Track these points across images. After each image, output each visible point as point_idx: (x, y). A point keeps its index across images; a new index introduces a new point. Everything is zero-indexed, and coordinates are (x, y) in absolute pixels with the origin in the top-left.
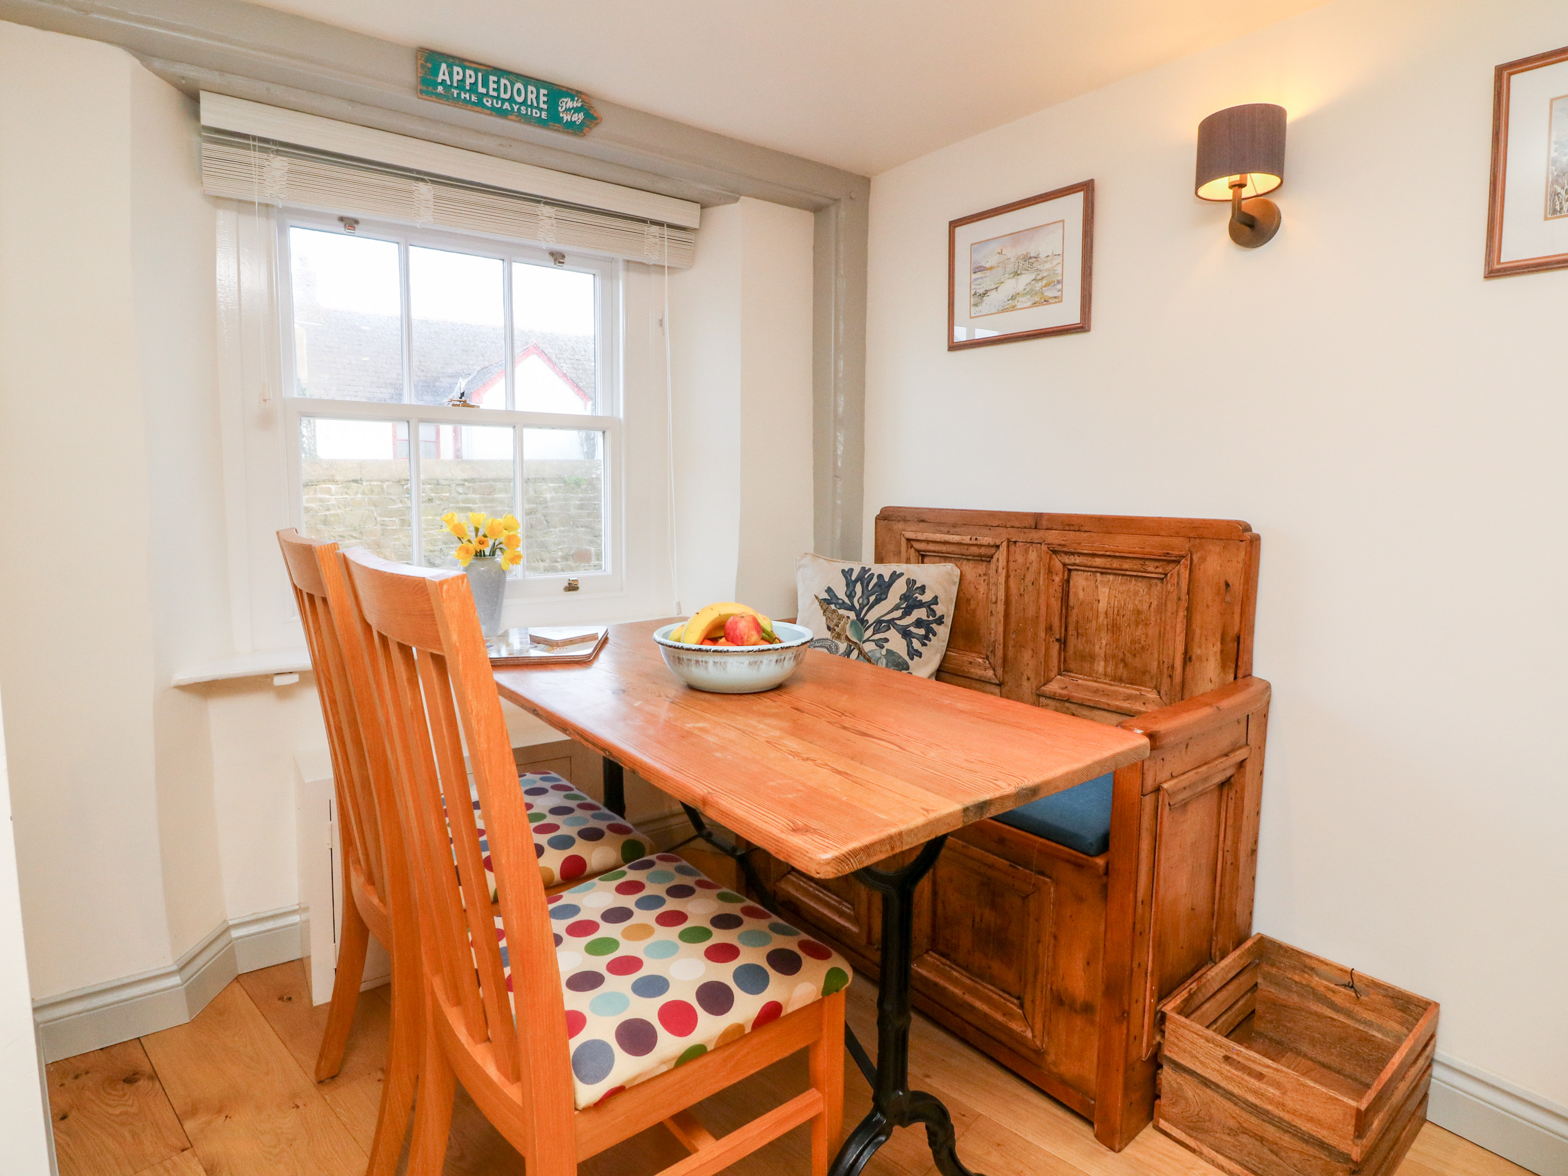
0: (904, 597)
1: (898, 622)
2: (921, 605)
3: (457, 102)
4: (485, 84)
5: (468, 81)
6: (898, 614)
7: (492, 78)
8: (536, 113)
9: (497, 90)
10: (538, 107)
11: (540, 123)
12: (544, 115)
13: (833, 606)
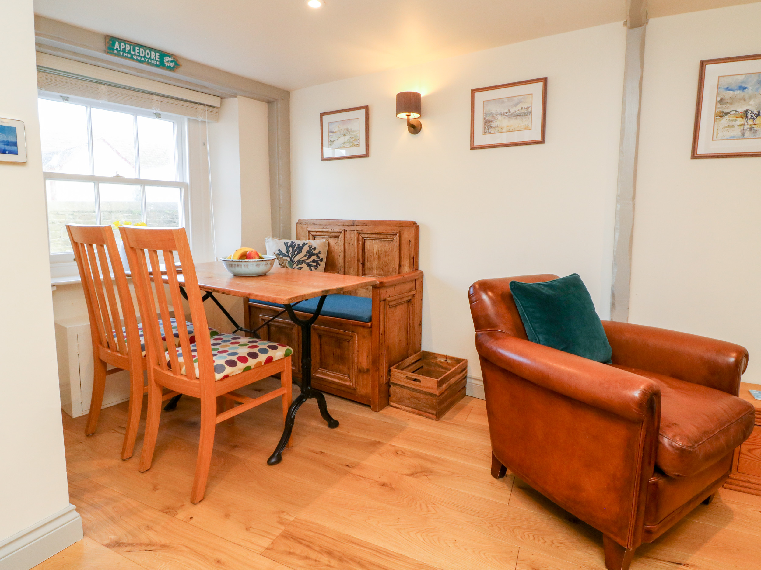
0: (308, 252)
1: (306, 261)
2: (314, 254)
3: (123, 56)
4: (134, 50)
5: (127, 49)
6: (306, 258)
7: (137, 48)
8: (155, 62)
9: (139, 53)
10: (155, 60)
11: (156, 66)
12: (158, 63)
13: (281, 256)
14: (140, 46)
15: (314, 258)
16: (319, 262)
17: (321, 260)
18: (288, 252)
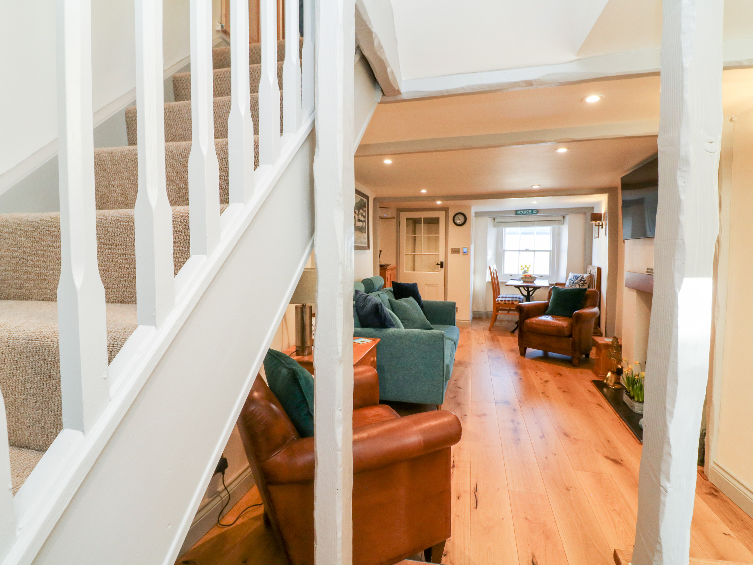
0: (580, 279)
3: (520, 215)
5: (521, 212)
6: (579, 282)
9: (525, 212)
12: (531, 213)
14: (525, 210)
15: (582, 282)
16: (585, 284)
17: (586, 283)
18: (573, 279)
